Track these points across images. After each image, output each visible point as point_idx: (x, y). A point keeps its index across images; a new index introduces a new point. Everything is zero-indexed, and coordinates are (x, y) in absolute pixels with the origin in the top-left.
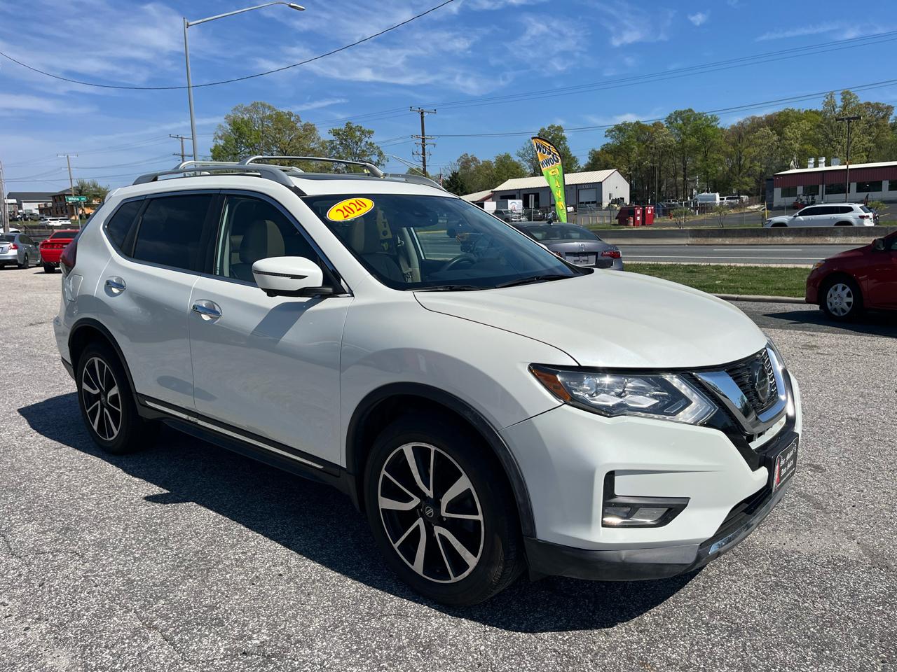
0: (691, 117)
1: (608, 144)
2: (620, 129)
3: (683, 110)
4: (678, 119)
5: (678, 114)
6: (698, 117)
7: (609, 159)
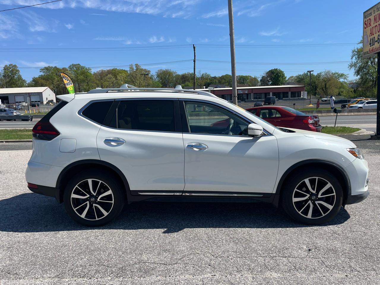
0: (79, 67)
1: (41, 75)
2: (47, 69)
3: (76, 64)
4: (74, 67)
5: (74, 65)
6: (83, 68)
7: (43, 82)
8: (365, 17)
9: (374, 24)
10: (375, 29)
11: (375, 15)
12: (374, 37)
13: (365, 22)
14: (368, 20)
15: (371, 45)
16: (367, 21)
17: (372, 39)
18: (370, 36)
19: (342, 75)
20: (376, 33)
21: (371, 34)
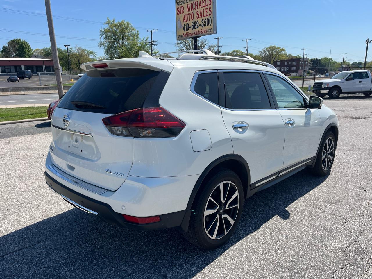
8: (177, 4)
9: (187, 12)
10: (188, 17)
11: (188, 4)
12: (188, 24)
13: (177, 9)
14: (181, 8)
15: (185, 30)
16: (179, 8)
17: (186, 25)
18: (183, 22)
19: (91, 53)
20: (190, 20)
21: (184, 21)
